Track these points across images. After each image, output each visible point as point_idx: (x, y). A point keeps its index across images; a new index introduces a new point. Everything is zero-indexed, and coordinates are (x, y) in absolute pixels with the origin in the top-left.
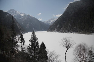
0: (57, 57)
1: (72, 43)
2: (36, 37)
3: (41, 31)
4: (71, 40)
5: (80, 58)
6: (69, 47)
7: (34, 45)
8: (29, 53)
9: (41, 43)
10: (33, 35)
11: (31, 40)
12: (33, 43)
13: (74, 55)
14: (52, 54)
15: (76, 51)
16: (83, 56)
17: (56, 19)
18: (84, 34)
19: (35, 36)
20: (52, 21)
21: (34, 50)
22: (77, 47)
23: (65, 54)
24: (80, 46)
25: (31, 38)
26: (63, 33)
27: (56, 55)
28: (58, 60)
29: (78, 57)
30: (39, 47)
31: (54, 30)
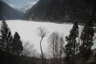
0: (32, 46)
1: (47, 32)
2: (7, 27)
3: (14, 20)
4: (46, 28)
5: (53, 45)
6: (44, 36)
7: (6, 36)
10: (4, 25)
11: (1, 30)
12: (4, 34)
13: (48, 43)
14: (27, 44)
15: (50, 39)
16: (56, 43)
17: (31, 7)
19: (7, 25)
20: (27, 9)
22: (51, 35)
23: (40, 42)
24: (54, 34)
25: (1, 28)
26: (38, 22)
27: (31, 44)
28: (33, 49)
29: (52, 44)
30: (12, 38)
31: (29, 19)
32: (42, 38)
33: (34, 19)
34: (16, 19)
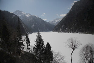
0: (63, 58)
1: (78, 44)
2: (41, 38)
3: (46, 31)
4: (77, 40)
5: (87, 59)
6: (75, 48)
7: (40, 46)
8: (34, 54)
9: (46, 44)
10: (39, 36)
11: (36, 40)
12: (38, 44)
13: (80, 56)
14: (58, 55)
15: (82, 52)
16: (91, 57)
17: (61, 19)
18: (91, 34)
19: (41, 36)
20: (57, 21)
21: (40, 51)
22: (84, 48)
23: (71, 55)
24: (87, 47)
25: (36, 39)
26: (69, 33)
27: (62, 56)
29: (85, 58)
30: (44, 48)
31: (60, 30)
32: (73, 50)
33: (64, 30)
34: (48, 31)
